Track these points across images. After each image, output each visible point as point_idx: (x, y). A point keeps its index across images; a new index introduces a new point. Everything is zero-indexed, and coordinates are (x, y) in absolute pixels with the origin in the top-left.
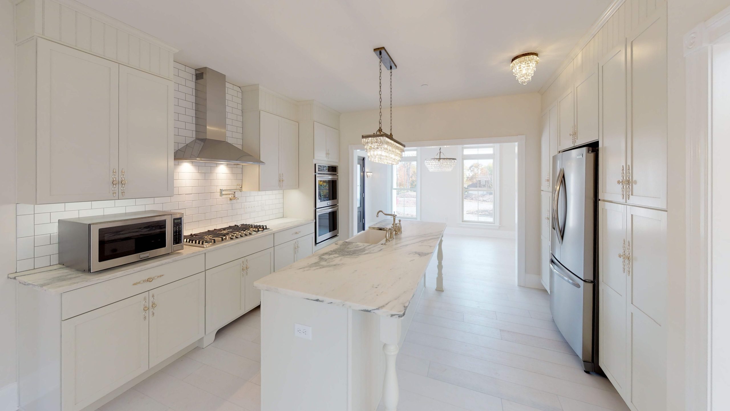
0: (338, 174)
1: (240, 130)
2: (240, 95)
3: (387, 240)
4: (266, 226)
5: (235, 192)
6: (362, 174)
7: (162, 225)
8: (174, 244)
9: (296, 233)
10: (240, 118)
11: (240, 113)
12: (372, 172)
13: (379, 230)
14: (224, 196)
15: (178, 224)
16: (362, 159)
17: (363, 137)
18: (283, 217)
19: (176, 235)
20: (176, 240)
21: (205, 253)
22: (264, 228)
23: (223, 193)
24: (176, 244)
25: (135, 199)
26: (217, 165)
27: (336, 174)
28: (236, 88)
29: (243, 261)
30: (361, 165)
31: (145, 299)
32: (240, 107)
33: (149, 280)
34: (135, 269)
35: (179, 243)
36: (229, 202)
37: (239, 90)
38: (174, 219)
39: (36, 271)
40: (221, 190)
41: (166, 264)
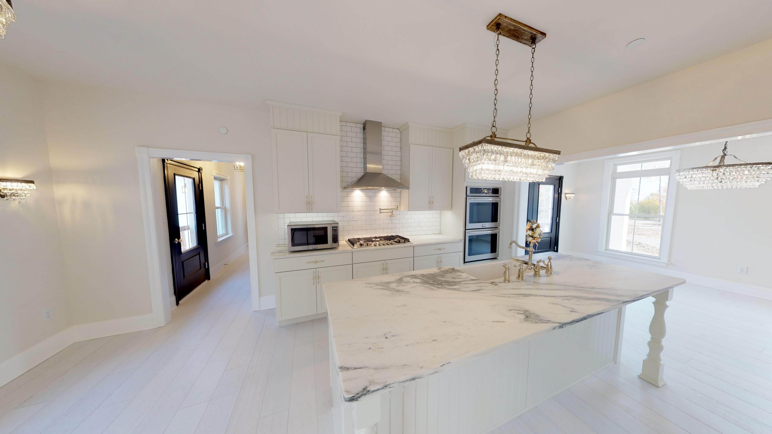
0: (501, 196)
1: (399, 163)
2: (399, 135)
3: (505, 280)
4: (409, 239)
5: (392, 211)
6: (556, 196)
7: (325, 229)
8: (333, 243)
9: (439, 249)
10: (399, 154)
11: (399, 149)
12: (574, 194)
13: (524, 263)
14: (382, 214)
15: (335, 230)
16: (559, 178)
17: (461, 149)
18: (440, 234)
19: (334, 237)
20: (334, 241)
21: (352, 252)
22: (406, 240)
23: (382, 211)
24: (334, 243)
25: (327, 213)
26: (379, 191)
27: (498, 196)
28: (395, 130)
29: (383, 264)
30: (555, 186)
31: (314, 272)
32: (399, 145)
33: (316, 262)
34: (307, 254)
35: (336, 243)
36: (389, 218)
37: (398, 131)
38: (333, 227)
39: (279, 246)
40: (380, 209)
41: (325, 254)
